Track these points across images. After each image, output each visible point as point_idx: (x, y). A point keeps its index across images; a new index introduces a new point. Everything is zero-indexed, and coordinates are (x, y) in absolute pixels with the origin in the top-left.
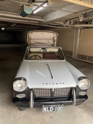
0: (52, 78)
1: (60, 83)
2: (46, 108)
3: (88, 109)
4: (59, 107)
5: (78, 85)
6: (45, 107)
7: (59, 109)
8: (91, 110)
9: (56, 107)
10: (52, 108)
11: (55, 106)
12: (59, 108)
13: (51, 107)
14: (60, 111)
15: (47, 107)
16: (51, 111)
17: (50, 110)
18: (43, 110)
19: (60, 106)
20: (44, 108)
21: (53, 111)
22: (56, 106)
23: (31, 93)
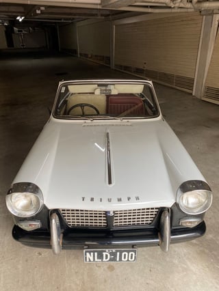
0: (110, 182)
1: (129, 199)
2: (92, 254)
3: (207, 251)
4: (127, 254)
5: (178, 202)
6: (90, 252)
7: (125, 258)
8: (215, 253)
9: (118, 253)
10: (107, 256)
11: (114, 251)
12: (125, 255)
13: (104, 254)
14: (128, 260)
15: (94, 252)
16: (104, 260)
17: (103, 258)
18: (86, 258)
19: (128, 252)
20: (88, 254)
21: (111, 260)
22: (117, 251)
23: (53, 221)
